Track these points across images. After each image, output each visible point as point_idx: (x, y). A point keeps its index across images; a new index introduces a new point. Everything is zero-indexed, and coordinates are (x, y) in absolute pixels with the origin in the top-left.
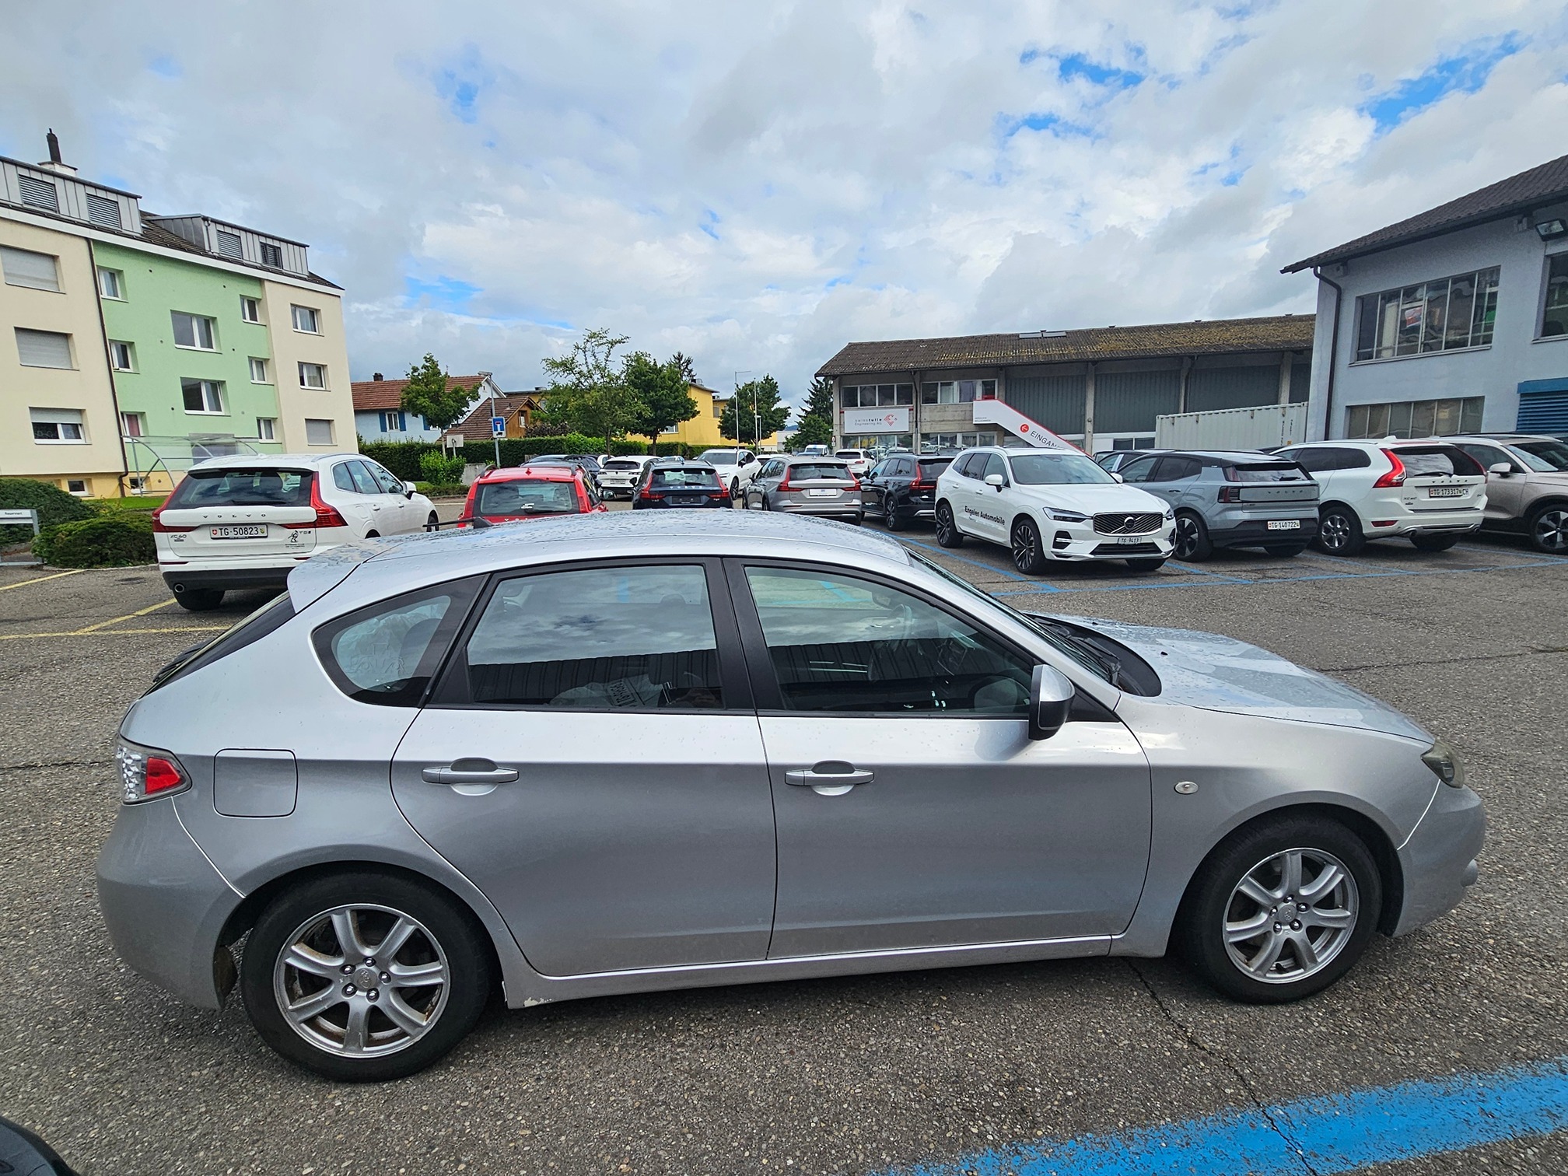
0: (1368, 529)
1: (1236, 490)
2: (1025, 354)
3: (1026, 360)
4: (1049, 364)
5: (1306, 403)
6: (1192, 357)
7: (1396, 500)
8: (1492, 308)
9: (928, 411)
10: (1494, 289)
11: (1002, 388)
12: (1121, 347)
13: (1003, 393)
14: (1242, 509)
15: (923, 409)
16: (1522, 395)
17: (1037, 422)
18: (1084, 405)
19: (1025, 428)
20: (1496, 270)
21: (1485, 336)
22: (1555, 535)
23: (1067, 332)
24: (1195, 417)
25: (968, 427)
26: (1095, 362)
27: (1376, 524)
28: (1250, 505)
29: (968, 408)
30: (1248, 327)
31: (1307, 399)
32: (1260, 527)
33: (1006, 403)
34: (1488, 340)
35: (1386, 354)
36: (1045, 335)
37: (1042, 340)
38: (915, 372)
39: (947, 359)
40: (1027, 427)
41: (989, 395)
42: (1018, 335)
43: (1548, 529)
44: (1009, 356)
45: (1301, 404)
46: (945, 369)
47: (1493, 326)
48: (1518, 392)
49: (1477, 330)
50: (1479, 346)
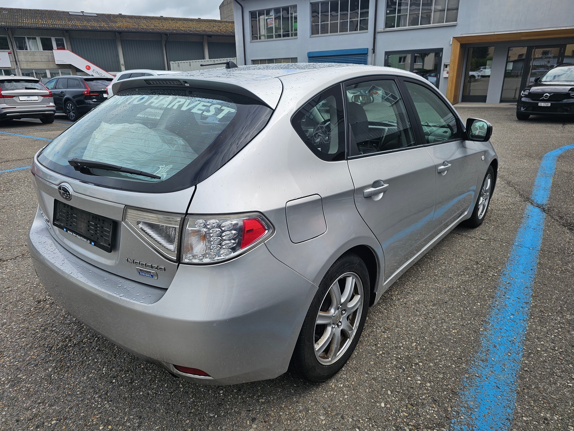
2: (79, 25)
3: (81, 28)
4: (94, 31)
5: (235, 58)
6: (166, 35)
8: (296, 22)
9: (21, 55)
10: (296, 14)
11: (69, 43)
12: (131, 26)
13: (69, 46)
15: (18, 54)
16: (309, 57)
17: (94, 64)
18: (118, 56)
19: (88, 68)
20: (295, 6)
21: (294, 33)
23: (96, 14)
24: (189, 63)
25: (52, 66)
26: (120, 33)
29: (50, 55)
30: (185, 22)
31: (236, 56)
33: (73, 52)
34: (296, 35)
35: (262, 37)
36: (85, 14)
37: (83, 17)
38: (8, 28)
39: (27, 22)
40: (89, 67)
41: (61, 47)
42: (68, 12)
44: (70, 24)
45: (234, 58)
46: (29, 29)
47: (297, 29)
48: (308, 56)
49: (292, 31)
50: (293, 37)
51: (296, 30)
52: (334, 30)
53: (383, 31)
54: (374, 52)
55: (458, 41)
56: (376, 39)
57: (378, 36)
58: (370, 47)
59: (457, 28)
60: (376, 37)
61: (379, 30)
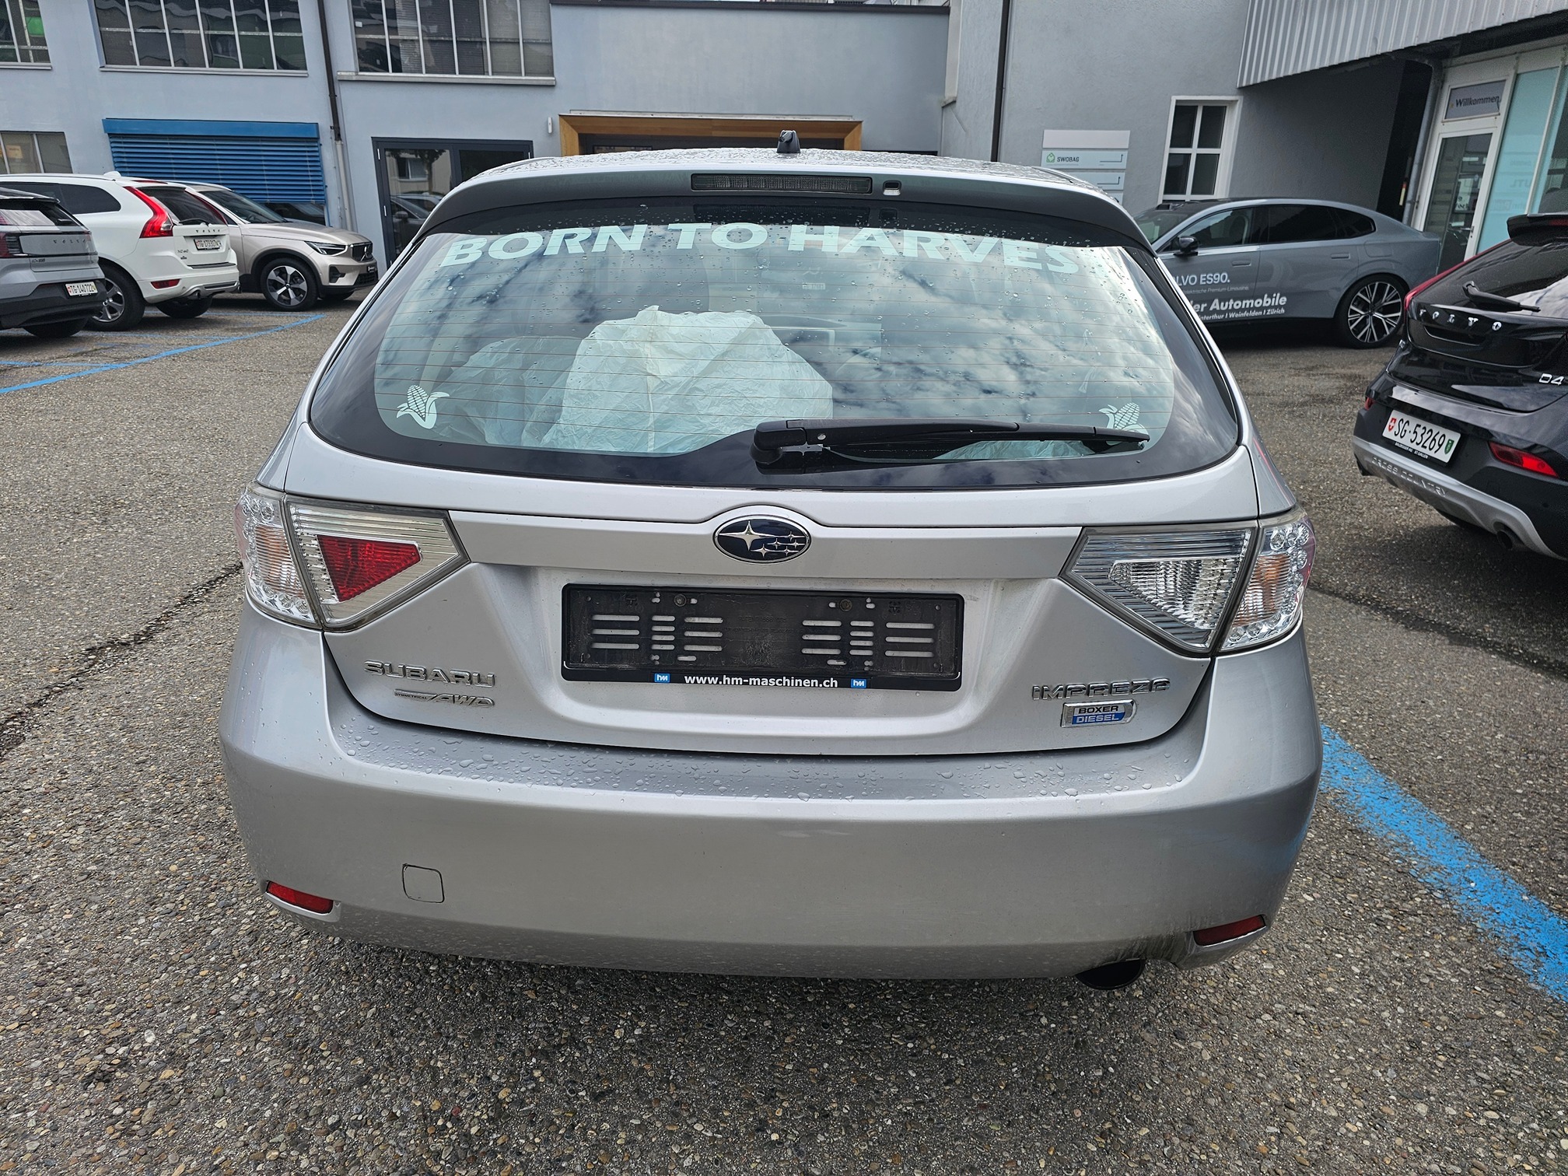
0: (149, 293)
1: (13, 239)
7: (171, 253)
8: (34, 14)
14: (30, 266)
16: (112, 135)
21: (35, 51)
22: (286, 293)
27: (159, 284)
28: (39, 260)
32: (58, 293)
34: (42, 56)
43: (278, 286)
48: (105, 132)
49: (22, 41)
50: (33, 64)
51: (42, 41)
52: (187, 59)
53: (354, 78)
54: (338, 137)
55: (573, 127)
56: (338, 99)
57: (345, 93)
58: (325, 122)
59: (557, 91)
60: (337, 93)
61: (343, 73)
